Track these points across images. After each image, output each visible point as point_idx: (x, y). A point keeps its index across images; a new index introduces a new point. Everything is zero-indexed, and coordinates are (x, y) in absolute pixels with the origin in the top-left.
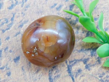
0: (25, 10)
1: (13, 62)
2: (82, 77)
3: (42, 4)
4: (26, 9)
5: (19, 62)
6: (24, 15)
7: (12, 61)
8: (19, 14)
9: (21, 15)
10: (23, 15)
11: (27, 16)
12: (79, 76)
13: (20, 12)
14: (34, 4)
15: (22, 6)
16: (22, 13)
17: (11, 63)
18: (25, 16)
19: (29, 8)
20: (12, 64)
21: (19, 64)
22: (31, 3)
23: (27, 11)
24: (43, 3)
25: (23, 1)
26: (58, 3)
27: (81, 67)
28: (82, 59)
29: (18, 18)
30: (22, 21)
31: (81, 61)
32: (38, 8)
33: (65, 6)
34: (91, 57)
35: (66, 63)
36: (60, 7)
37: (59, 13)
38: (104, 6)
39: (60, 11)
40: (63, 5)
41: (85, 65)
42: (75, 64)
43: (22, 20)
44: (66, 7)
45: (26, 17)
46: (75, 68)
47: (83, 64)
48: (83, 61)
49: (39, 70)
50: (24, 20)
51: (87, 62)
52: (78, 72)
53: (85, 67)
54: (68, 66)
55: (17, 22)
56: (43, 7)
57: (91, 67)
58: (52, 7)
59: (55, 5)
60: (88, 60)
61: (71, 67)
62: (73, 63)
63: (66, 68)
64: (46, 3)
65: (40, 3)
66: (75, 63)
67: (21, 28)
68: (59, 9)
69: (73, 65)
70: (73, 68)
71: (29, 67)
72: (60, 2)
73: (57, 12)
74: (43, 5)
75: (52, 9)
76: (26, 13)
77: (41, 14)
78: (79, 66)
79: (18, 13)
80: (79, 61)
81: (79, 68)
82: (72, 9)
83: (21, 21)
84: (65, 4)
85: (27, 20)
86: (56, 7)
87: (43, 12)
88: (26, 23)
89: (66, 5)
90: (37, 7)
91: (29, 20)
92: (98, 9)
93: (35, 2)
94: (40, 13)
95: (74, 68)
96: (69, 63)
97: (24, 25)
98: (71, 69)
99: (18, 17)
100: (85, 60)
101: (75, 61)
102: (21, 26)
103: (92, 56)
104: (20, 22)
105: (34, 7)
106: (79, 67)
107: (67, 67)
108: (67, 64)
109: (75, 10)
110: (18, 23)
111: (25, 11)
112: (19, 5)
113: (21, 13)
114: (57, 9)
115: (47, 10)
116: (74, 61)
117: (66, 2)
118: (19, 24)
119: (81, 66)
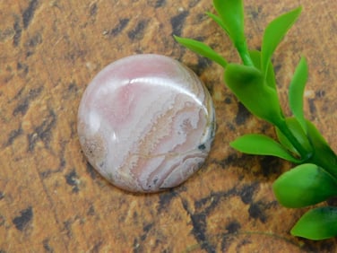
0: (29, 54)
1: (13, 230)
2: (243, 247)
3: (81, 27)
4: (31, 49)
5: (32, 228)
6: (26, 71)
7: (8, 228)
8: (9, 69)
9: (15, 72)
10: (22, 71)
11: (37, 72)
12: (234, 245)
13: (13, 64)
14: (54, 29)
15: (15, 43)
16: (19, 66)
17: (6, 236)
18: (29, 75)
19: (38, 48)
20: (10, 236)
21: (34, 233)
22: (42, 28)
23: (34, 57)
24: (82, 24)
25: (16, 26)
26: (131, 17)
27: (236, 215)
28: (234, 188)
29: (9, 83)
30: (23, 94)
31: (234, 195)
32: (69, 43)
33: (157, 23)
34: (265, 179)
35: (184, 210)
36: (141, 26)
37: (141, 48)
38: (283, 4)
39: (142, 41)
40: (149, 21)
41: (248, 207)
42: (216, 209)
43: (23, 89)
44: (161, 26)
45: (33, 76)
46: (217, 221)
47: (242, 203)
48: (240, 194)
49: (100, 243)
50: (28, 88)
51: (253, 197)
52: (229, 233)
53: (248, 214)
54: (192, 217)
55: (7, 97)
56: (83, 36)
57: (267, 211)
58: (115, 32)
59: (124, 22)
60: (254, 189)
61: (204, 220)
62: (208, 204)
63: (188, 224)
64: (94, 21)
65: (72, 26)
66: (214, 204)
67: (23, 114)
68: (138, 36)
69: (208, 212)
70: (209, 221)
71: (66, 238)
72: (140, 13)
73: (133, 45)
74: (84, 30)
75: (116, 39)
76: (33, 65)
77: (79, 59)
78: (229, 214)
79: (6, 66)
80: (225, 195)
81: (229, 218)
82: (181, 27)
83: (20, 93)
84: (156, 16)
85: (38, 86)
86: (127, 28)
87: (86, 52)
88: (36, 96)
89: (158, 19)
90: (66, 37)
91: (46, 86)
92: (264, 16)
93: (57, 23)
94: (78, 56)
95: (212, 221)
96: (196, 208)
97: (32, 105)
98: (206, 226)
99: (6, 81)
100: (244, 190)
101: (212, 199)
102: (22, 109)
103: (266, 175)
104: (16, 98)
105: (56, 40)
106: (230, 216)
107: (189, 220)
108: (188, 213)
109: (191, 32)
110: (9, 102)
111: (28, 58)
112: (6, 41)
113: (16, 65)
114: (132, 35)
115: (97, 44)
116: (210, 198)
117: (158, 9)
118: (14, 104)
119: (234, 212)
